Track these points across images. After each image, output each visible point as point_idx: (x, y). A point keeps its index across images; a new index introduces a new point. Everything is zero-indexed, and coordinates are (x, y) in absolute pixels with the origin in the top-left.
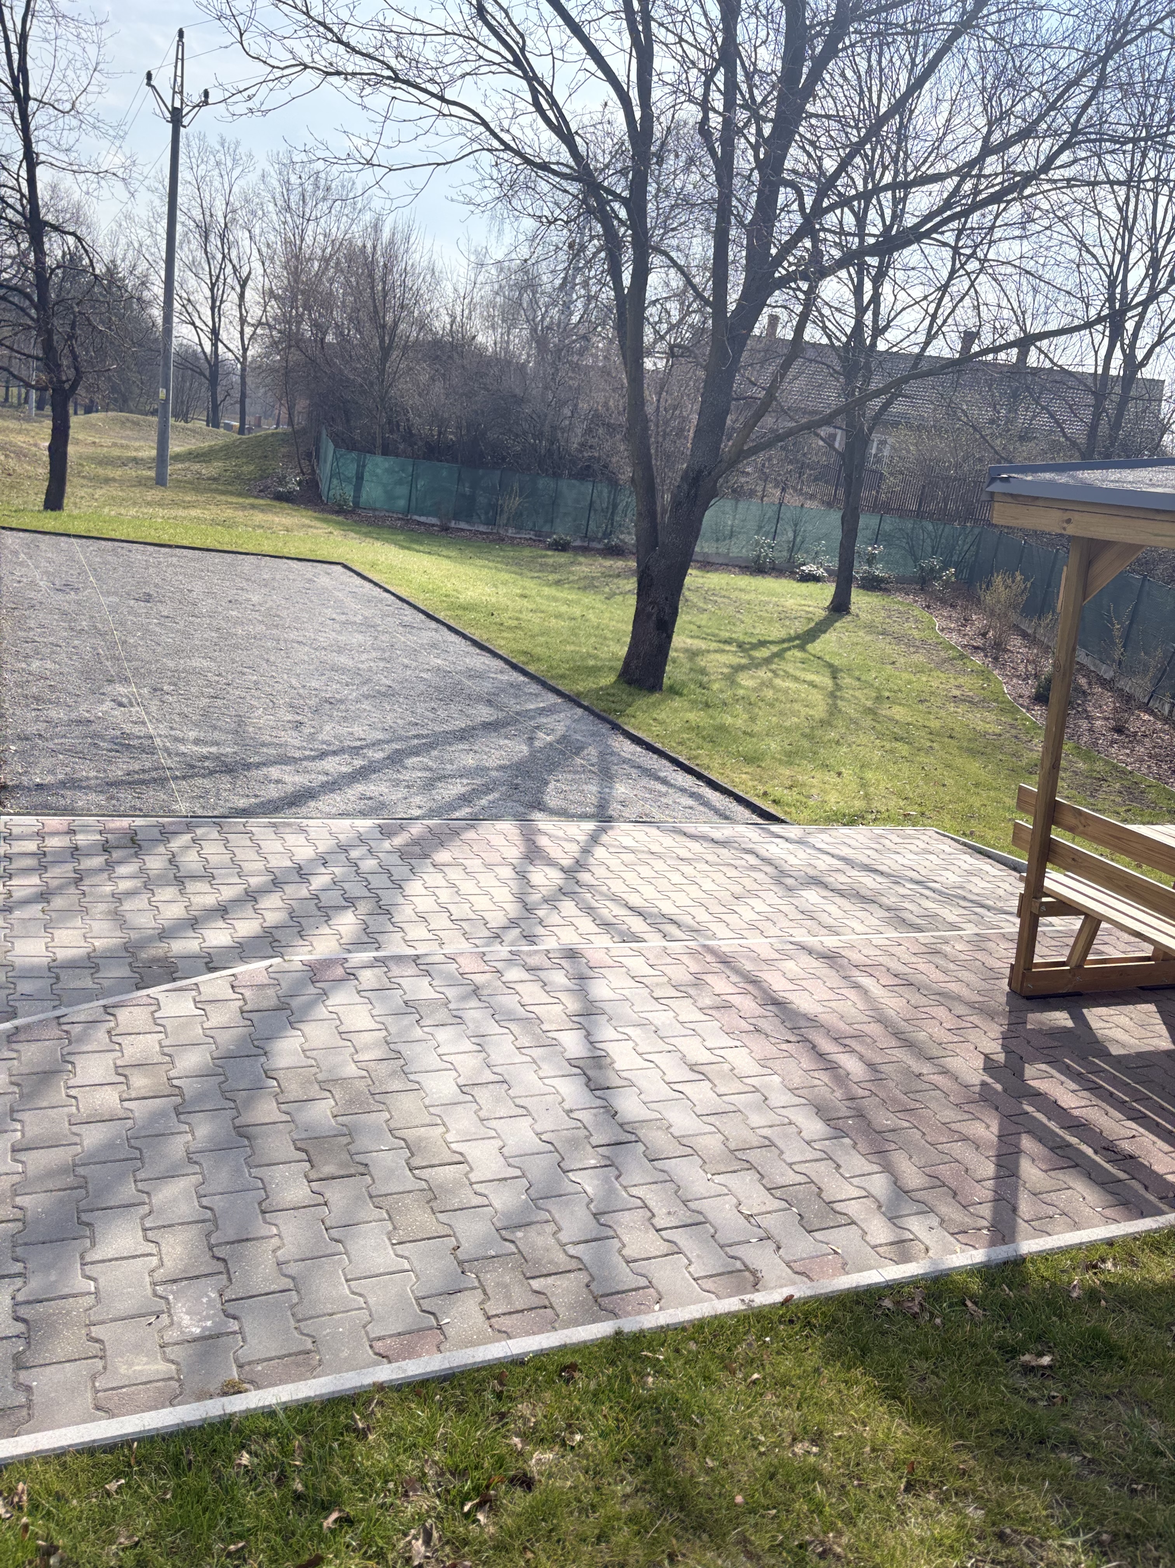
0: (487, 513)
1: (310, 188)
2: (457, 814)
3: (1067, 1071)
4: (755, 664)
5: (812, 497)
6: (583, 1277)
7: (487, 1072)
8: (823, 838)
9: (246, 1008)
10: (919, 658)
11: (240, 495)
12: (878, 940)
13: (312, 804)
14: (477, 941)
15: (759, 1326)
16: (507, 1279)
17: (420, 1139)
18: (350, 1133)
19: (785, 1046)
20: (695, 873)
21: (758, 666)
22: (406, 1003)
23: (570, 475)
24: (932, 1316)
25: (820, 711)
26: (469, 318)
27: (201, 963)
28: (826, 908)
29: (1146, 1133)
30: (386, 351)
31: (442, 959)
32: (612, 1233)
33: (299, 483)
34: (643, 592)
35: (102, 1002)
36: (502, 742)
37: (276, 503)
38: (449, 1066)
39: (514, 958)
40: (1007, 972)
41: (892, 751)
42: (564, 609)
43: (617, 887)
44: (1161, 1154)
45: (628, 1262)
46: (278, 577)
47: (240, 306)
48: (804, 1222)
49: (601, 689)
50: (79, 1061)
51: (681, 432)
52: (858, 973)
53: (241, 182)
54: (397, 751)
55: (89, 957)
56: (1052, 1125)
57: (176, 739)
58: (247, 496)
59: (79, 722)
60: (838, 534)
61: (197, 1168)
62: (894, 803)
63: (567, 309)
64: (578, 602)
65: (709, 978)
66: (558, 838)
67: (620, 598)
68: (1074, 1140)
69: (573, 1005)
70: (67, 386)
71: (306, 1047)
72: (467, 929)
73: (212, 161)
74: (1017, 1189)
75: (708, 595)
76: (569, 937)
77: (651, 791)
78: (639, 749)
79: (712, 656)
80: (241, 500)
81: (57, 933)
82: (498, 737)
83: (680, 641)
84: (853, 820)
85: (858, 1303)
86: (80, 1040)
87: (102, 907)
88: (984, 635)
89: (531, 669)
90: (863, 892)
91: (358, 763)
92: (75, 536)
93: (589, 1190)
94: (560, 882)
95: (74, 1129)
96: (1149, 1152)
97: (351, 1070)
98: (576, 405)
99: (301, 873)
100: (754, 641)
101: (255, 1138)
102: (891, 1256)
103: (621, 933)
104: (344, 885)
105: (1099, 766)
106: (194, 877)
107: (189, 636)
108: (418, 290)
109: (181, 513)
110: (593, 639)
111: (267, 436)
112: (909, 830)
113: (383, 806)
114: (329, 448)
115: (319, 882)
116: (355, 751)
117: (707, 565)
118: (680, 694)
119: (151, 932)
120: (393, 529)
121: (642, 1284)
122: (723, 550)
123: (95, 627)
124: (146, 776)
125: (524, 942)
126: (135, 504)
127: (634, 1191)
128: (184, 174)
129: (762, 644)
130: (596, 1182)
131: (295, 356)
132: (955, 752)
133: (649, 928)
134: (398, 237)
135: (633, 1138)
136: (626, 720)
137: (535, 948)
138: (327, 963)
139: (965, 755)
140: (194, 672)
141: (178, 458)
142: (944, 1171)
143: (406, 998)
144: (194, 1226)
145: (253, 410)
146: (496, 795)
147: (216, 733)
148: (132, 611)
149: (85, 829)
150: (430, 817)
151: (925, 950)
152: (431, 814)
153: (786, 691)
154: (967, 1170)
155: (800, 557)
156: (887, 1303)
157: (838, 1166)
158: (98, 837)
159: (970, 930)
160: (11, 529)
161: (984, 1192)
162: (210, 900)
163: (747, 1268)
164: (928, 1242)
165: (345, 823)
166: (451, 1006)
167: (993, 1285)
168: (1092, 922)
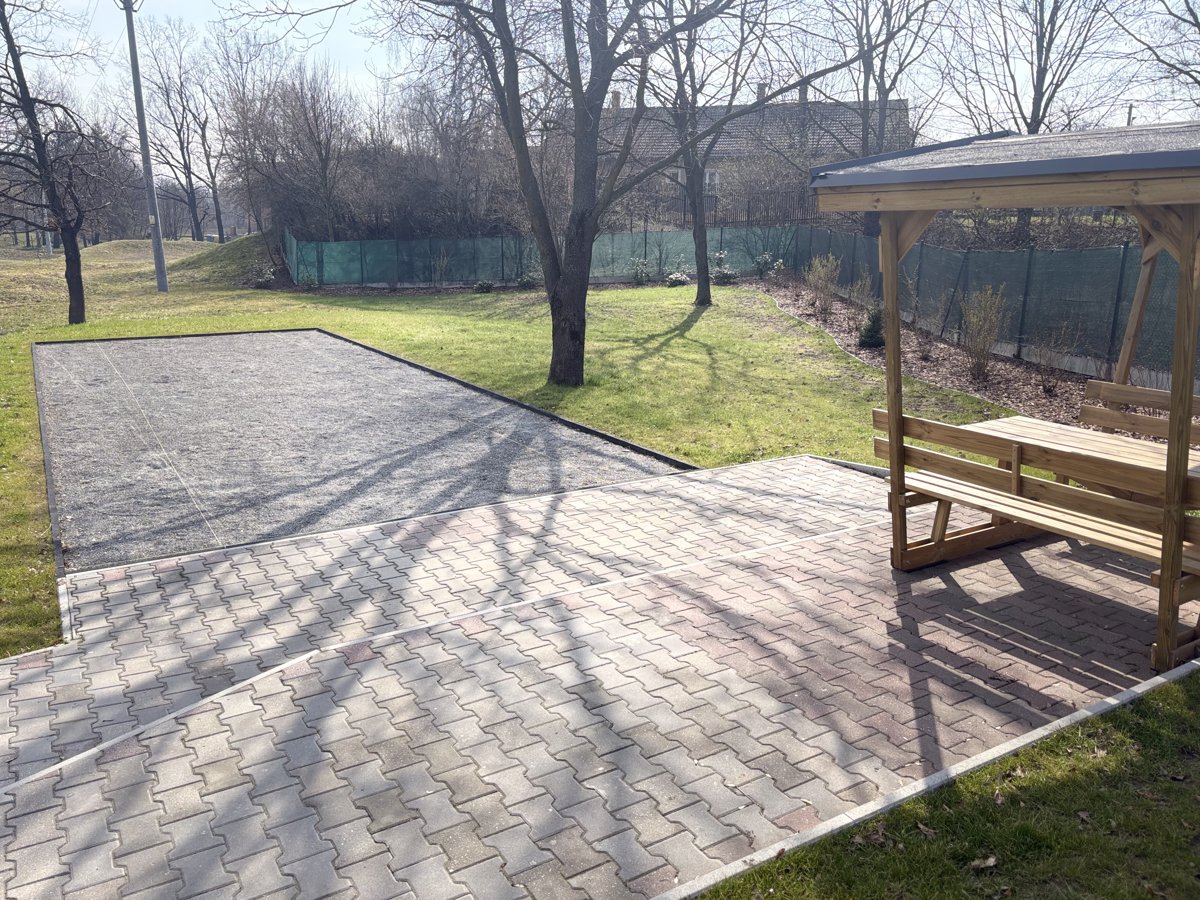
0: (424, 273)
1: (244, 47)
2: (441, 508)
3: (950, 623)
4: (649, 354)
5: (668, 223)
6: (612, 867)
7: (502, 711)
8: (728, 475)
9: (296, 697)
10: (769, 329)
11: (228, 289)
12: (785, 547)
13: (323, 520)
14: (475, 607)
15: (762, 882)
16: (550, 883)
17: (458, 779)
18: (400, 785)
19: (733, 644)
20: (637, 520)
21: (651, 355)
22: (426, 668)
23: (482, 234)
24: (895, 843)
25: (705, 380)
26: (385, 128)
27: (253, 666)
28: (740, 529)
29: (1018, 660)
30: (325, 161)
31: (450, 626)
32: (627, 825)
33: (274, 273)
34: (555, 312)
35: (173, 715)
36: (467, 445)
37: (259, 291)
38: (471, 713)
39: (508, 615)
40: (889, 554)
41: (763, 402)
42: (496, 335)
43: (578, 542)
44: (1033, 674)
45: (645, 847)
46: (268, 347)
47: (203, 145)
48: (778, 784)
49: (537, 391)
50: (161, 770)
51: (562, 188)
52: (777, 576)
53: (188, 49)
54: (385, 466)
55: (158, 679)
56: (948, 668)
57: (206, 487)
58: (234, 290)
59: (123, 487)
60: (692, 247)
61: (275, 842)
62: (774, 440)
63: (459, 111)
64: (507, 328)
65: (664, 601)
66: (525, 512)
67: (538, 321)
68: (967, 677)
69: (561, 644)
70: (72, 224)
71: (351, 719)
72: (465, 598)
73: (163, 37)
74: (934, 724)
75: (604, 308)
76: (547, 589)
77: (591, 463)
78: (575, 432)
79: (616, 353)
80: (230, 293)
81: (127, 663)
82: (463, 442)
83: (590, 345)
84: (747, 458)
85: (835, 844)
86: (159, 750)
87: (163, 634)
88: (813, 305)
89: (479, 385)
90: (766, 511)
91: (355, 481)
92: (98, 341)
93: (602, 792)
94: (533, 547)
95: (165, 829)
96: (1024, 675)
97: (391, 732)
98: (479, 180)
99: (324, 577)
100: (645, 336)
101: (321, 805)
102: (851, 798)
103: (587, 578)
104: (360, 581)
105: (917, 387)
106: (236, 596)
107: (204, 404)
108: (341, 112)
109: (183, 310)
110: (524, 355)
111: (242, 242)
112: (790, 459)
113: (381, 512)
114: (293, 243)
115: (339, 582)
116: (352, 472)
117: (600, 286)
118: (597, 385)
119: (207, 647)
120: (353, 296)
121: (660, 864)
122: (609, 273)
123: (126, 409)
124: (186, 521)
125: (513, 600)
126: (144, 308)
127: (639, 786)
128: (141, 49)
129: (652, 337)
130: (606, 785)
131: (254, 176)
132: (810, 394)
133: (609, 570)
134: (320, 73)
135: (629, 742)
136: (560, 411)
137: (522, 603)
138: (357, 648)
139: (818, 395)
140: (212, 431)
141: (173, 268)
142: (877, 721)
143: (426, 664)
144: (280, 893)
145: (228, 224)
146: (470, 487)
147: (237, 477)
148: (154, 392)
149: (140, 573)
150: (421, 514)
151: (822, 548)
152: (421, 511)
153: (676, 370)
154: (893, 716)
155: (667, 269)
156: (858, 839)
157: (795, 733)
158: (152, 577)
159: (853, 527)
160: (45, 343)
161: (910, 732)
162: (253, 613)
163: (742, 832)
164: (876, 781)
165: (352, 531)
166: (463, 664)
167: (936, 807)
168: (945, 504)
